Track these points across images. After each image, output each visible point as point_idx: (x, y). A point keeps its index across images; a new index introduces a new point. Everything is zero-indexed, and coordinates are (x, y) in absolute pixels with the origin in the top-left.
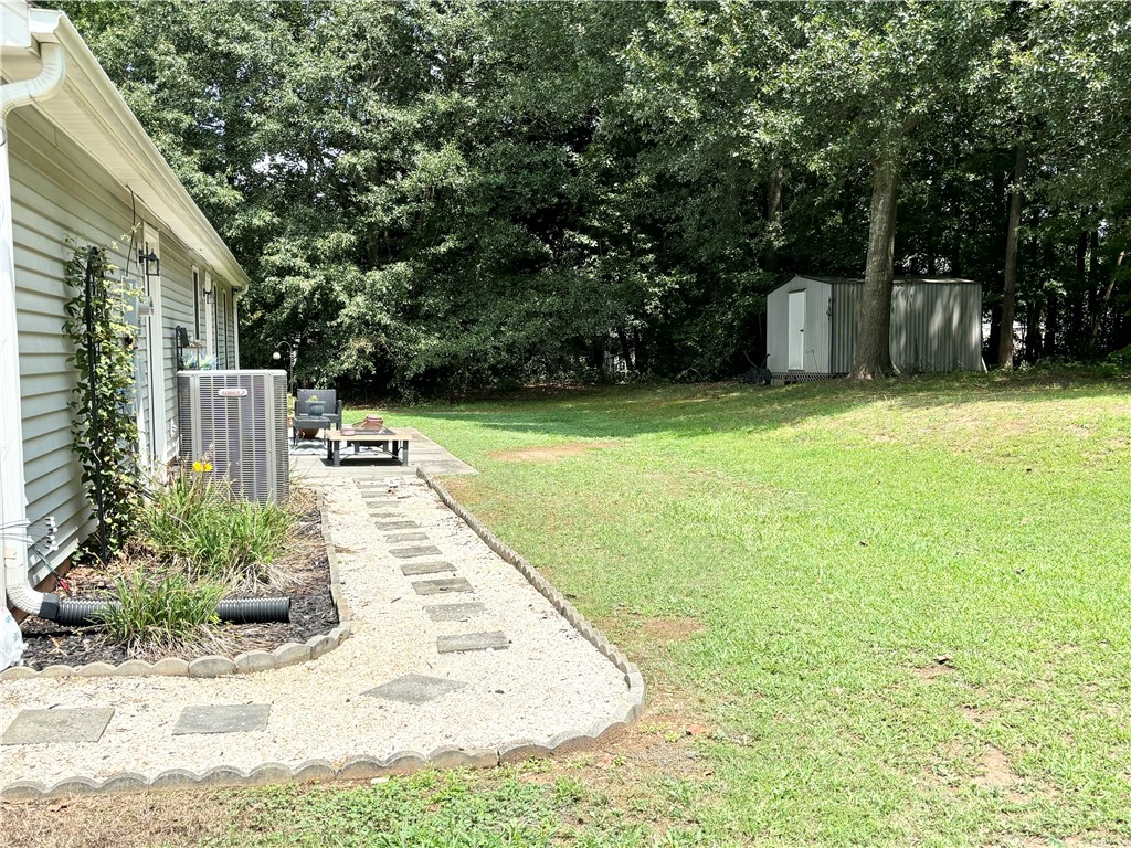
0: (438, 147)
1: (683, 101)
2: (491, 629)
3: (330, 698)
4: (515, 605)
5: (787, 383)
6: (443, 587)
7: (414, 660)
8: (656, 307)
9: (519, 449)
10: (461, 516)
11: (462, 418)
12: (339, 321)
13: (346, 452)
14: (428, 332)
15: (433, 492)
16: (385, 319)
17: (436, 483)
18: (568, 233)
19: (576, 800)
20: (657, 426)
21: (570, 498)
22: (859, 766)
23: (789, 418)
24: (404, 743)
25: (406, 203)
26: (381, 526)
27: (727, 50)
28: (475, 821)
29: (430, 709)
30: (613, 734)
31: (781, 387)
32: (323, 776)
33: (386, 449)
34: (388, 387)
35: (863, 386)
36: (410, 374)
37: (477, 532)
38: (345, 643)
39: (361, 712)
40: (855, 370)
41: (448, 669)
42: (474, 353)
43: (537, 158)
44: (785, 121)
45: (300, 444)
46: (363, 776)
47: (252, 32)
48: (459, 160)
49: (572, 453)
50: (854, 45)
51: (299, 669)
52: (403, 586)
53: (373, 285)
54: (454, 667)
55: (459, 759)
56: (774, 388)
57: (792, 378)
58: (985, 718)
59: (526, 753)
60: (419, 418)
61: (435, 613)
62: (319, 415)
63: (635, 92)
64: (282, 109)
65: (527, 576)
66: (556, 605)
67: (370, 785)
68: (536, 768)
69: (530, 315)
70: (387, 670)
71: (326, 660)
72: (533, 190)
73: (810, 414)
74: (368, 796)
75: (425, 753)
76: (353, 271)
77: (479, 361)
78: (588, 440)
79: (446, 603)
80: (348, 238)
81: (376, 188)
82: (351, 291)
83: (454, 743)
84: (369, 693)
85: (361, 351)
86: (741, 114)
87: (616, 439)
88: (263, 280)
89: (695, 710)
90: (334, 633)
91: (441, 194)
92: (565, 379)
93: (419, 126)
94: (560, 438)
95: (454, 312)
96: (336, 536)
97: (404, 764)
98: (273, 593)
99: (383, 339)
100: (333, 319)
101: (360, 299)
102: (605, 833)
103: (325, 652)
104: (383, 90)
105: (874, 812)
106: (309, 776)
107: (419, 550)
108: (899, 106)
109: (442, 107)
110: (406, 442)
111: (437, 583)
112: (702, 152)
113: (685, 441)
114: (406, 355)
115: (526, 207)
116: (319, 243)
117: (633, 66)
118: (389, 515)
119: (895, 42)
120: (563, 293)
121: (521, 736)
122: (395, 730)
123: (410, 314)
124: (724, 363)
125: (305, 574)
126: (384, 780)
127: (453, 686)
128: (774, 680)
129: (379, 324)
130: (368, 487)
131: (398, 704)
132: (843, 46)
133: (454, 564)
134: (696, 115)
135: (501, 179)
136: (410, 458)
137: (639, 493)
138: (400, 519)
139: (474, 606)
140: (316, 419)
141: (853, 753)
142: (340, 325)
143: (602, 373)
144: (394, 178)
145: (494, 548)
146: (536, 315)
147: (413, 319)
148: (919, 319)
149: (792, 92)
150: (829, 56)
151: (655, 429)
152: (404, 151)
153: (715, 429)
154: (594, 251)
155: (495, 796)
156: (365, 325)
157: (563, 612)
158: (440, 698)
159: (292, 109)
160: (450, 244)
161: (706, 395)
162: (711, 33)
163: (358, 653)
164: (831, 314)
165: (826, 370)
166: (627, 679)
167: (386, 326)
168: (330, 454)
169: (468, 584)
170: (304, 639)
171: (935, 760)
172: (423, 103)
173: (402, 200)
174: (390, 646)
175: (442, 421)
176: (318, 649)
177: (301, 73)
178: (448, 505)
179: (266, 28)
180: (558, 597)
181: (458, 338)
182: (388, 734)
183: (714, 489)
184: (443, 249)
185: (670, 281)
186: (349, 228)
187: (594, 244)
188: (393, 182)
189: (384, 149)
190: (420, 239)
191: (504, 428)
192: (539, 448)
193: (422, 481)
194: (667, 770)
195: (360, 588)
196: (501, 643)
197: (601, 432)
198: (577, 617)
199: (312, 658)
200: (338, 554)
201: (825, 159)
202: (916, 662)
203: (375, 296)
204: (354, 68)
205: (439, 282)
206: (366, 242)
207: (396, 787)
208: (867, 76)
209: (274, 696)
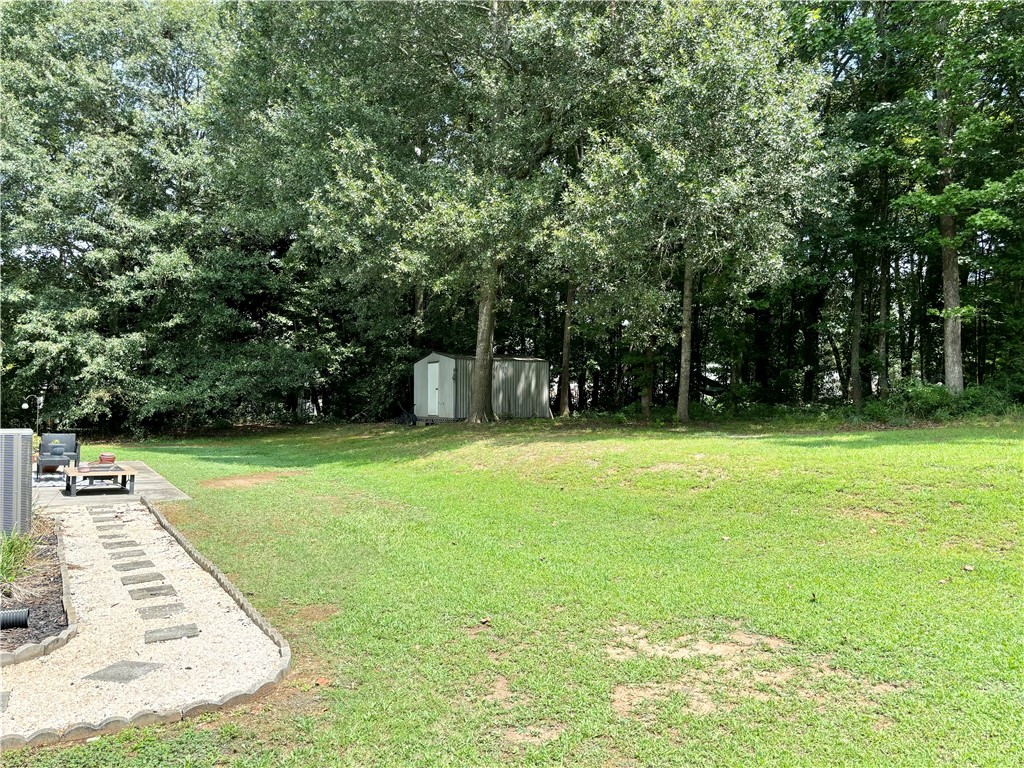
0: (170, 250)
1: (349, 239)
2: (187, 622)
3: (57, 683)
4: (207, 604)
5: (427, 424)
6: (153, 592)
7: (126, 650)
8: (336, 369)
9: (225, 478)
10: (173, 535)
11: (182, 452)
12: (81, 376)
13: (81, 484)
14: (157, 385)
15: (153, 516)
16: (121, 375)
17: (155, 509)
18: (271, 315)
19: (233, 738)
20: (333, 457)
21: (259, 518)
22: (421, 695)
23: (422, 452)
24: (113, 712)
25: (142, 289)
26: (107, 546)
27: (378, 208)
28: (161, 760)
29: (136, 686)
30: (266, 690)
31: (423, 427)
32: (50, 740)
33: (116, 482)
34: (122, 427)
35: (474, 428)
36: (141, 417)
37: (184, 548)
38: (72, 640)
39: (81, 692)
40: (471, 416)
41: (151, 654)
42: (194, 401)
43: (247, 262)
44: (418, 258)
45: (43, 477)
46: (81, 737)
47: (15, 154)
48: (186, 259)
49: (265, 481)
50: (460, 213)
51: (34, 662)
52: (121, 593)
53: (112, 349)
54: (158, 652)
55: (153, 719)
56: (419, 427)
57: (431, 421)
58: (501, 658)
59: (203, 709)
60: (146, 452)
61: (145, 614)
62: (60, 454)
63: (315, 230)
64: (39, 212)
65: (219, 580)
66: (238, 601)
67: (85, 743)
68: (209, 719)
69: (239, 374)
70: (104, 659)
71: (56, 655)
72: (243, 284)
73: (436, 449)
74: (83, 751)
75: (128, 717)
76: (95, 338)
77: (198, 407)
78: (279, 469)
79: (155, 605)
80: (93, 313)
81: (117, 276)
82: (92, 353)
83: (150, 708)
84: (89, 677)
85: (100, 400)
86: (389, 250)
87: (300, 469)
88: (16, 343)
89: (324, 668)
90: (64, 634)
91: (171, 284)
92: (266, 421)
93: (154, 233)
94: (258, 468)
95: (179, 370)
96: (70, 556)
97: (112, 726)
98: (15, 605)
99: (119, 390)
100: (76, 374)
101: (100, 359)
102: (250, 758)
103: (55, 649)
104: (126, 205)
105: (423, 724)
106: (39, 741)
107: (137, 565)
108: (489, 254)
109: (173, 222)
110: (133, 477)
111: (148, 590)
112: (363, 272)
113: (350, 470)
114: (138, 402)
115: (237, 296)
116: (67, 316)
117: (314, 212)
118: (114, 536)
119: (486, 214)
120: (266, 358)
121: (201, 698)
122: (107, 703)
123: (144, 371)
124: (385, 409)
125: (42, 589)
126: (97, 739)
127: (155, 667)
128: (378, 644)
129: (116, 379)
130: (99, 513)
131: (111, 683)
132: (453, 214)
133: (164, 575)
134: (358, 249)
135: (219, 275)
136: (136, 487)
137: (312, 511)
138: (124, 539)
139: (175, 606)
140: (57, 458)
141: (418, 687)
142: (81, 379)
143: (295, 415)
144: (133, 270)
145: (196, 560)
146: (244, 373)
147: (145, 375)
148: (510, 384)
149: (422, 239)
150: (445, 219)
151: (330, 460)
152: (142, 251)
153: (373, 460)
154: (290, 328)
155: (177, 742)
156: (104, 380)
157: (242, 607)
158: (143, 677)
159: (48, 215)
160: (177, 320)
161: (371, 433)
162: (368, 196)
163: (81, 648)
164: (455, 378)
165: (452, 416)
166: (280, 652)
167: (122, 381)
168: (68, 487)
169: (173, 590)
170: (38, 640)
171: (466, 687)
172: (158, 217)
173: (139, 286)
174: (108, 641)
175: (165, 455)
176: (50, 647)
177: (57, 187)
178: (164, 527)
179: (29, 151)
180: (239, 596)
181: (181, 389)
182: (102, 705)
183: (364, 508)
184: (171, 324)
185: (346, 351)
186: (94, 305)
187: (290, 323)
188: (132, 274)
189: (125, 248)
190: (153, 315)
191: (215, 460)
192: (241, 477)
193: (144, 507)
194: (299, 711)
195: (87, 597)
196: (192, 632)
197: (289, 463)
198: (251, 609)
199: (45, 654)
200: (70, 571)
201: (443, 284)
202: (469, 624)
203: (113, 358)
204: (102, 187)
205: (168, 347)
206: (108, 316)
207: (105, 743)
208: (468, 235)
209: (13, 685)
